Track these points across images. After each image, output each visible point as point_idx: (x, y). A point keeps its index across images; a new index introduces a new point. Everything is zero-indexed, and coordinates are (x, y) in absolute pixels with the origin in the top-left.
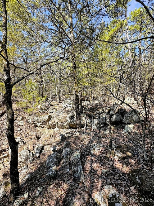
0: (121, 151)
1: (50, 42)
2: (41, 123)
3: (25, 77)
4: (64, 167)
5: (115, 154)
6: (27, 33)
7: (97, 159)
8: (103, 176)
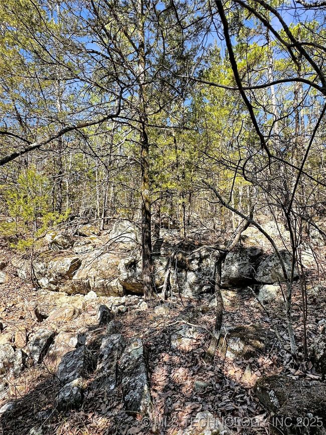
0: (242, 339)
1: (88, 80)
2: (51, 280)
3: (18, 155)
4: (101, 381)
5: (228, 347)
6: (33, 54)
7: (185, 359)
8: (195, 397)
